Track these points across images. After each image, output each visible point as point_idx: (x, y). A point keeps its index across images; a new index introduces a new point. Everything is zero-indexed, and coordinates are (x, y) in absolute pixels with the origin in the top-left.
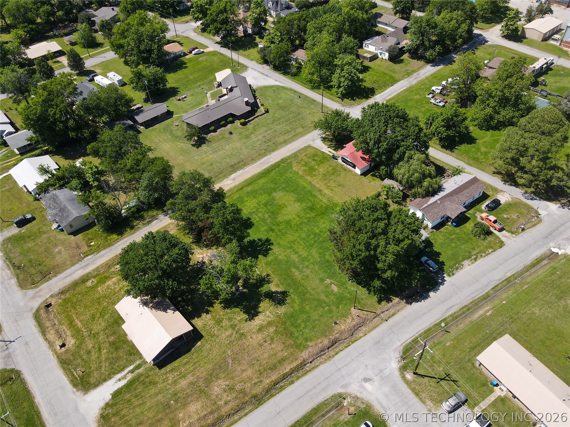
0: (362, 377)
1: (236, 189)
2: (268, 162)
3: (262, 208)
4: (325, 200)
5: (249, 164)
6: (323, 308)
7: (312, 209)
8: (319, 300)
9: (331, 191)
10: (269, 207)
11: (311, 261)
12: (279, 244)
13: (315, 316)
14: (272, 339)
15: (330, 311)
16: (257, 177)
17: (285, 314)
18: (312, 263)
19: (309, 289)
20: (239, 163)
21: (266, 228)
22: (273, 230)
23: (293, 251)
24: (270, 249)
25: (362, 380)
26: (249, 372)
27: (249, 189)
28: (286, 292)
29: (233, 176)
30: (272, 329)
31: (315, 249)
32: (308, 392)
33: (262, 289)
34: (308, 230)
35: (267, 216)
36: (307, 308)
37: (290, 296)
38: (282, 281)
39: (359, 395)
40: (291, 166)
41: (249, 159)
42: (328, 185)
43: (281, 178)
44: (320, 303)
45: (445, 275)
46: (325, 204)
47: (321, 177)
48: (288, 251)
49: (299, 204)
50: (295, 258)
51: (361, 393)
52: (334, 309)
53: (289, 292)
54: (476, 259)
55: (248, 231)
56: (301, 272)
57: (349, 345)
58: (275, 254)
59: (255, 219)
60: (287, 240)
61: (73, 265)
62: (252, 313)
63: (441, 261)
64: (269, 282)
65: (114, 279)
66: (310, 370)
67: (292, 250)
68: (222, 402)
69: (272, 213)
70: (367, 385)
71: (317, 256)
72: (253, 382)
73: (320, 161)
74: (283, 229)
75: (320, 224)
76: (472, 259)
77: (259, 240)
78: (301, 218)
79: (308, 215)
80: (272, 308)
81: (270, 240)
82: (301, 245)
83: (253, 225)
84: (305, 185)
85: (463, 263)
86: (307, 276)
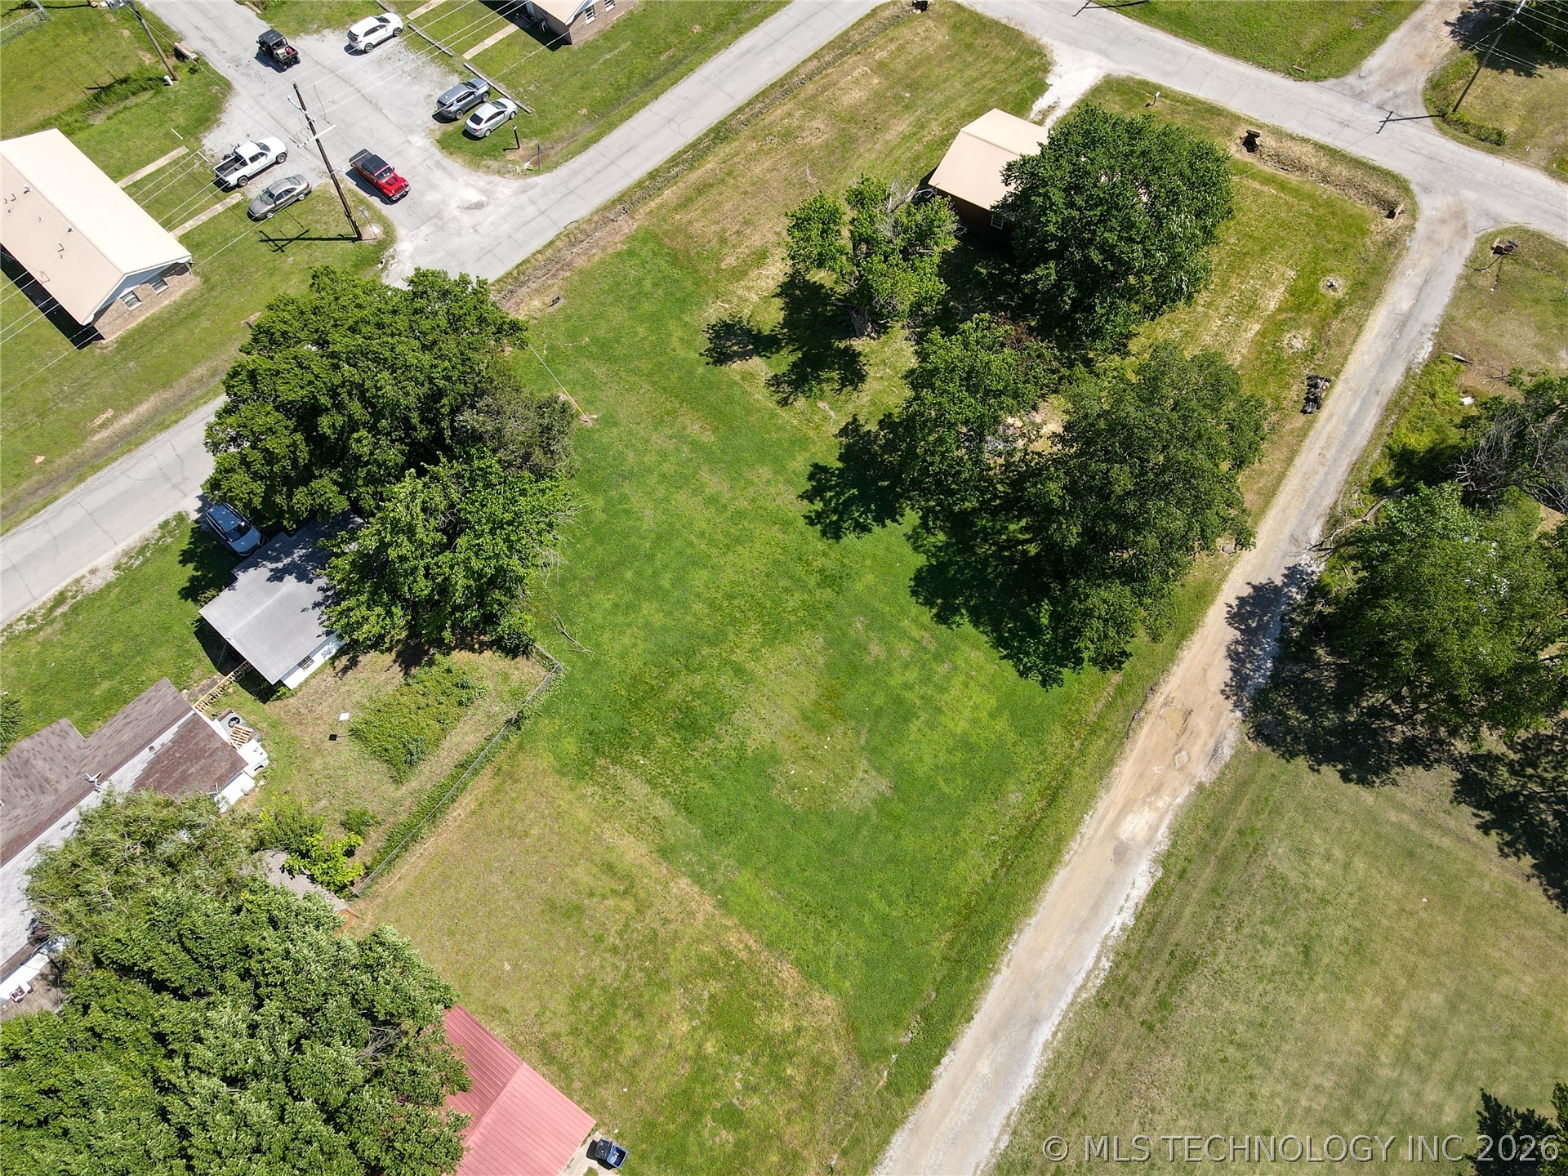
0: (488, 209)
1: (1077, 784)
2: (995, 1036)
3: (907, 686)
4: (637, 788)
5: (1101, 1002)
6: (595, 341)
7: (689, 726)
8: (612, 360)
9: (612, 857)
10: (879, 700)
11: (653, 479)
12: (786, 524)
13: (618, 315)
14: (723, 241)
15: (573, 336)
16: (1009, 901)
17: (701, 304)
18: (650, 471)
19: (646, 386)
20: (1163, 1004)
21: (859, 586)
22: (828, 580)
23: (725, 506)
24: (808, 496)
25: (488, 204)
26: (757, 170)
27: (1017, 798)
28: (715, 363)
29: (1140, 881)
30: (730, 261)
31: (645, 527)
32: (612, 162)
33: (793, 358)
34: (687, 608)
35: (876, 650)
36: (642, 331)
37: (701, 354)
38: (737, 391)
39: (496, 178)
40: (853, 1029)
41: (1119, 1057)
42: (628, 905)
43: (881, 906)
44: (605, 351)
45: (195, 516)
46: (633, 766)
47: (677, 967)
48: (742, 504)
49: (751, 745)
50: (713, 482)
51: (489, 183)
52: (563, 343)
53: (708, 364)
54: (60, 599)
55: (920, 560)
56: (681, 437)
57: (518, 267)
58: (788, 481)
59: (917, 618)
60: (757, 545)
61: (1448, 321)
62: (799, 288)
63: (191, 566)
64: (775, 382)
65: (1272, 306)
66: (613, 202)
67: (731, 508)
68: (798, 114)
69: (855, 670)
70: (474, 196)
71: (637, 500)
72: (742, 155)
73: (697, 1115)
74: (786, 590)
75: (641, 646)
76: (74, 597)
77: (864, 529)
78: (728, 662)
79: (698, 681)
80: (747, 312)
81: (824, 533)
82: (702, 534)
83: (914, 593)
84: (744, 878)
85: (111, 575)
86: (659, 423)
